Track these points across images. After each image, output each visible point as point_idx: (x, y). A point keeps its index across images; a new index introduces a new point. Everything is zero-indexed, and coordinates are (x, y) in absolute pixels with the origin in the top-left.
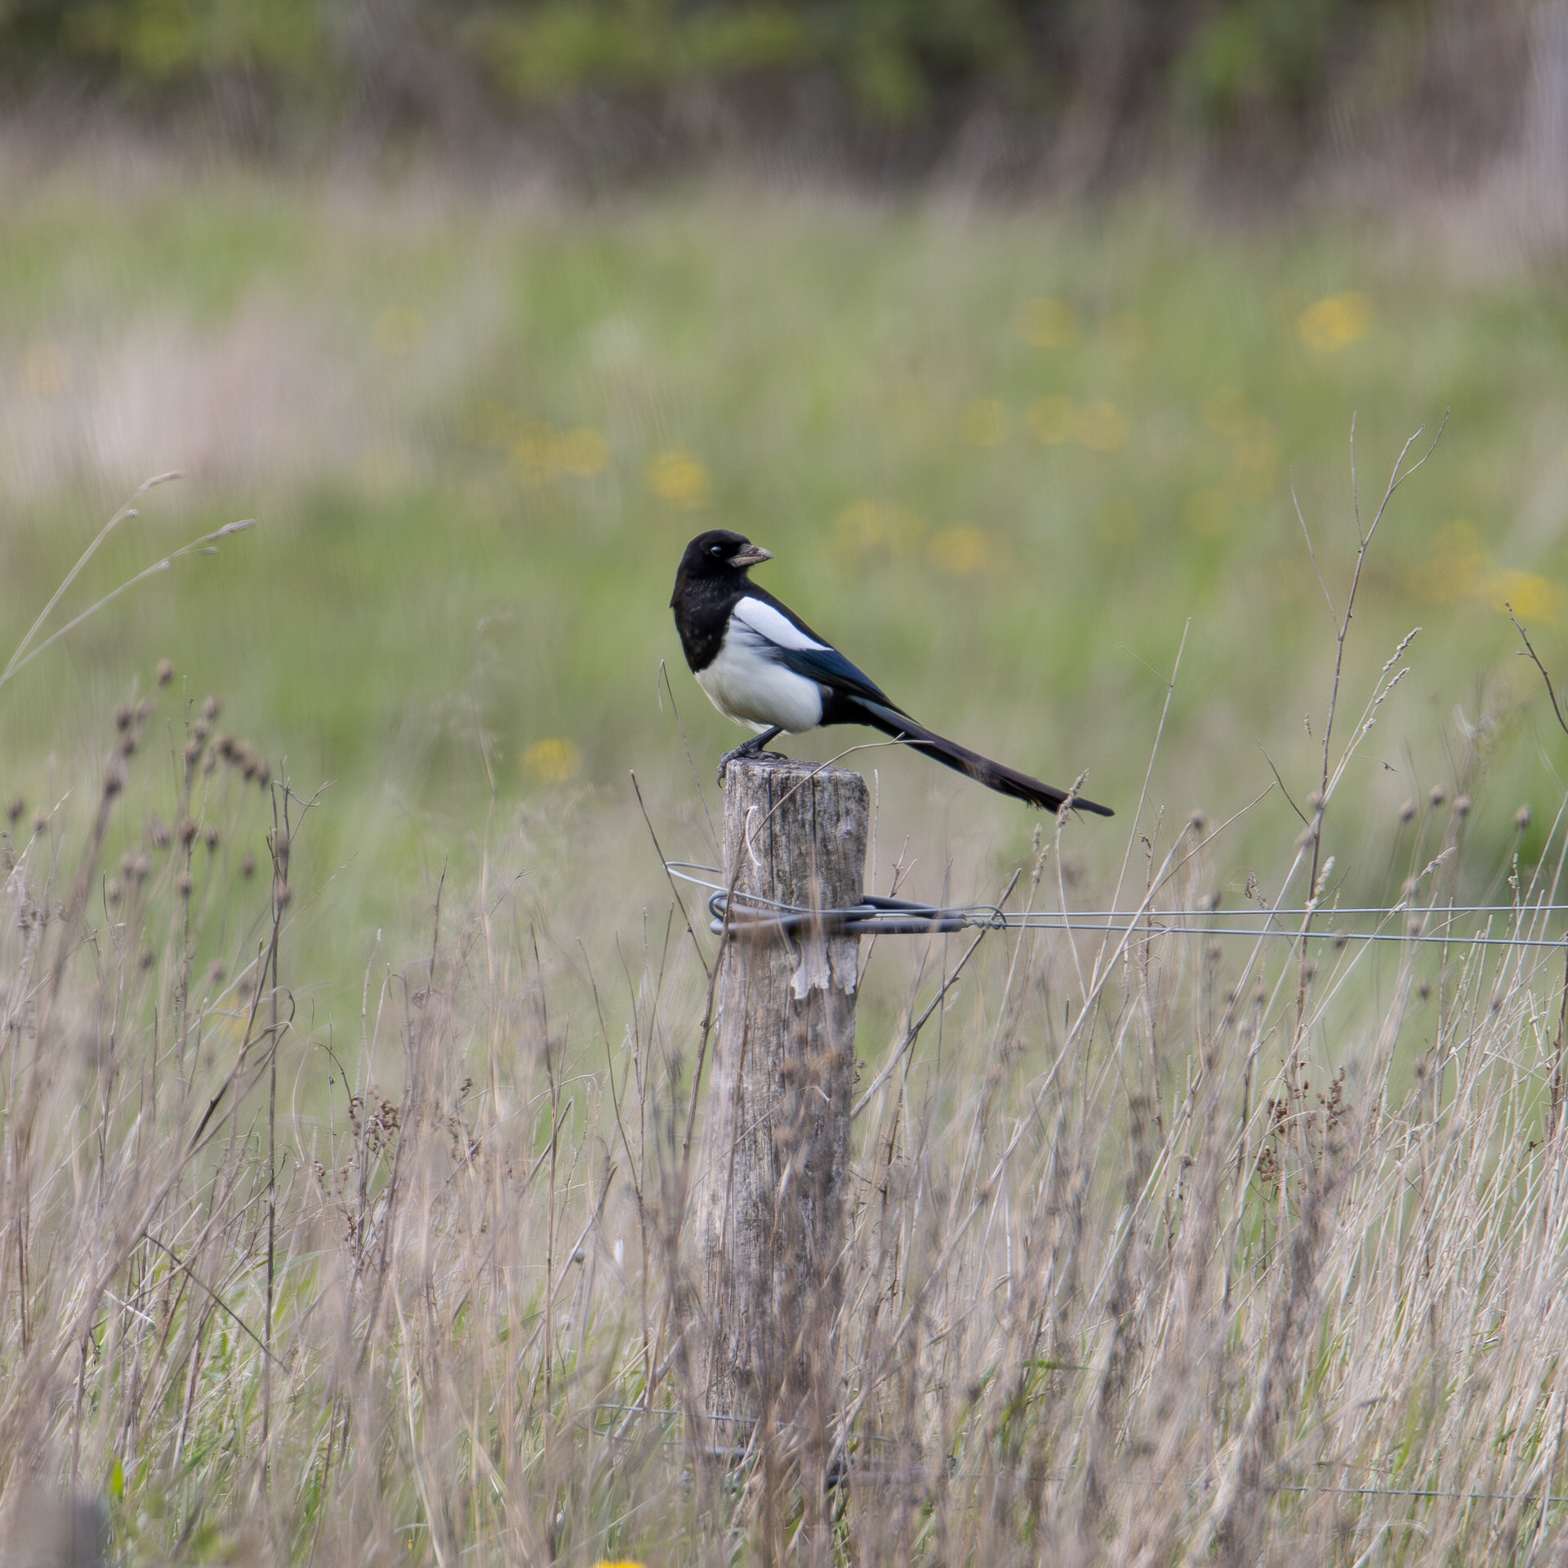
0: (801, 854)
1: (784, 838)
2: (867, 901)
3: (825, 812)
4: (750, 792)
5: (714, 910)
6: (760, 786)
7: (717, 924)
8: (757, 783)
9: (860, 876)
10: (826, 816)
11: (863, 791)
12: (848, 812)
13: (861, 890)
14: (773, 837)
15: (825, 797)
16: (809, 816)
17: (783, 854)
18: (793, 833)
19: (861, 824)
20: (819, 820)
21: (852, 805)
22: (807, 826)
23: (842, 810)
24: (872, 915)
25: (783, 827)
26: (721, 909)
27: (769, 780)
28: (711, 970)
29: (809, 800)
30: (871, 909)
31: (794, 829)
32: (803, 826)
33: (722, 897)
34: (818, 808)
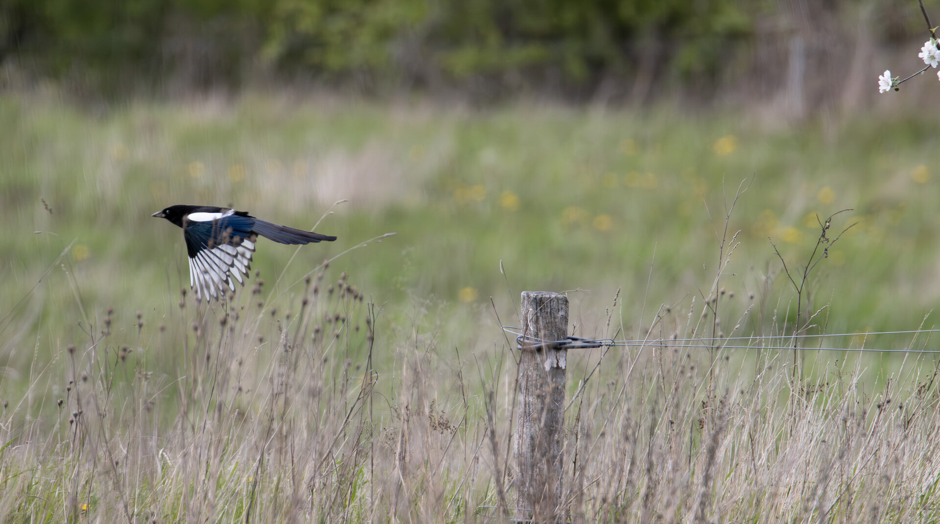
0: (546, 323)
1: (541, 318)
2: (569, 338)
3: (554, 308)
4: (530, 302)
5: (519, 342)
6: (533, 300)
7: (519, 346)
8: (531, 299)
9: (566, 330)
10: (555, 310)
11: (567, 301)
12: (562, 309)
13: (567, 335)
14: (537, 317)
15: (554, 304)
16: (549, 310)
17: (541, 323)
18: (544, 316)
19: (566, 312)
20: (552, 311)
21: (563, 306)
22: (549, 313)
23: (560, 308)
24: (571, 343)
25: (541, 314)
26: (521, 342)
27: (536, 299)
28: (518, 362)
29: (549, 305)
30: (570, 340)
31: (544, 314)
32: (547, 313)
33: (521, 337)
34: (552, 307)
